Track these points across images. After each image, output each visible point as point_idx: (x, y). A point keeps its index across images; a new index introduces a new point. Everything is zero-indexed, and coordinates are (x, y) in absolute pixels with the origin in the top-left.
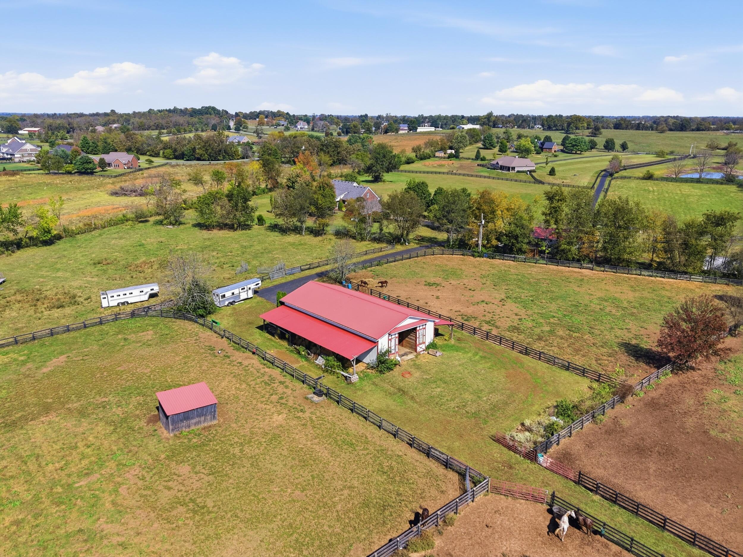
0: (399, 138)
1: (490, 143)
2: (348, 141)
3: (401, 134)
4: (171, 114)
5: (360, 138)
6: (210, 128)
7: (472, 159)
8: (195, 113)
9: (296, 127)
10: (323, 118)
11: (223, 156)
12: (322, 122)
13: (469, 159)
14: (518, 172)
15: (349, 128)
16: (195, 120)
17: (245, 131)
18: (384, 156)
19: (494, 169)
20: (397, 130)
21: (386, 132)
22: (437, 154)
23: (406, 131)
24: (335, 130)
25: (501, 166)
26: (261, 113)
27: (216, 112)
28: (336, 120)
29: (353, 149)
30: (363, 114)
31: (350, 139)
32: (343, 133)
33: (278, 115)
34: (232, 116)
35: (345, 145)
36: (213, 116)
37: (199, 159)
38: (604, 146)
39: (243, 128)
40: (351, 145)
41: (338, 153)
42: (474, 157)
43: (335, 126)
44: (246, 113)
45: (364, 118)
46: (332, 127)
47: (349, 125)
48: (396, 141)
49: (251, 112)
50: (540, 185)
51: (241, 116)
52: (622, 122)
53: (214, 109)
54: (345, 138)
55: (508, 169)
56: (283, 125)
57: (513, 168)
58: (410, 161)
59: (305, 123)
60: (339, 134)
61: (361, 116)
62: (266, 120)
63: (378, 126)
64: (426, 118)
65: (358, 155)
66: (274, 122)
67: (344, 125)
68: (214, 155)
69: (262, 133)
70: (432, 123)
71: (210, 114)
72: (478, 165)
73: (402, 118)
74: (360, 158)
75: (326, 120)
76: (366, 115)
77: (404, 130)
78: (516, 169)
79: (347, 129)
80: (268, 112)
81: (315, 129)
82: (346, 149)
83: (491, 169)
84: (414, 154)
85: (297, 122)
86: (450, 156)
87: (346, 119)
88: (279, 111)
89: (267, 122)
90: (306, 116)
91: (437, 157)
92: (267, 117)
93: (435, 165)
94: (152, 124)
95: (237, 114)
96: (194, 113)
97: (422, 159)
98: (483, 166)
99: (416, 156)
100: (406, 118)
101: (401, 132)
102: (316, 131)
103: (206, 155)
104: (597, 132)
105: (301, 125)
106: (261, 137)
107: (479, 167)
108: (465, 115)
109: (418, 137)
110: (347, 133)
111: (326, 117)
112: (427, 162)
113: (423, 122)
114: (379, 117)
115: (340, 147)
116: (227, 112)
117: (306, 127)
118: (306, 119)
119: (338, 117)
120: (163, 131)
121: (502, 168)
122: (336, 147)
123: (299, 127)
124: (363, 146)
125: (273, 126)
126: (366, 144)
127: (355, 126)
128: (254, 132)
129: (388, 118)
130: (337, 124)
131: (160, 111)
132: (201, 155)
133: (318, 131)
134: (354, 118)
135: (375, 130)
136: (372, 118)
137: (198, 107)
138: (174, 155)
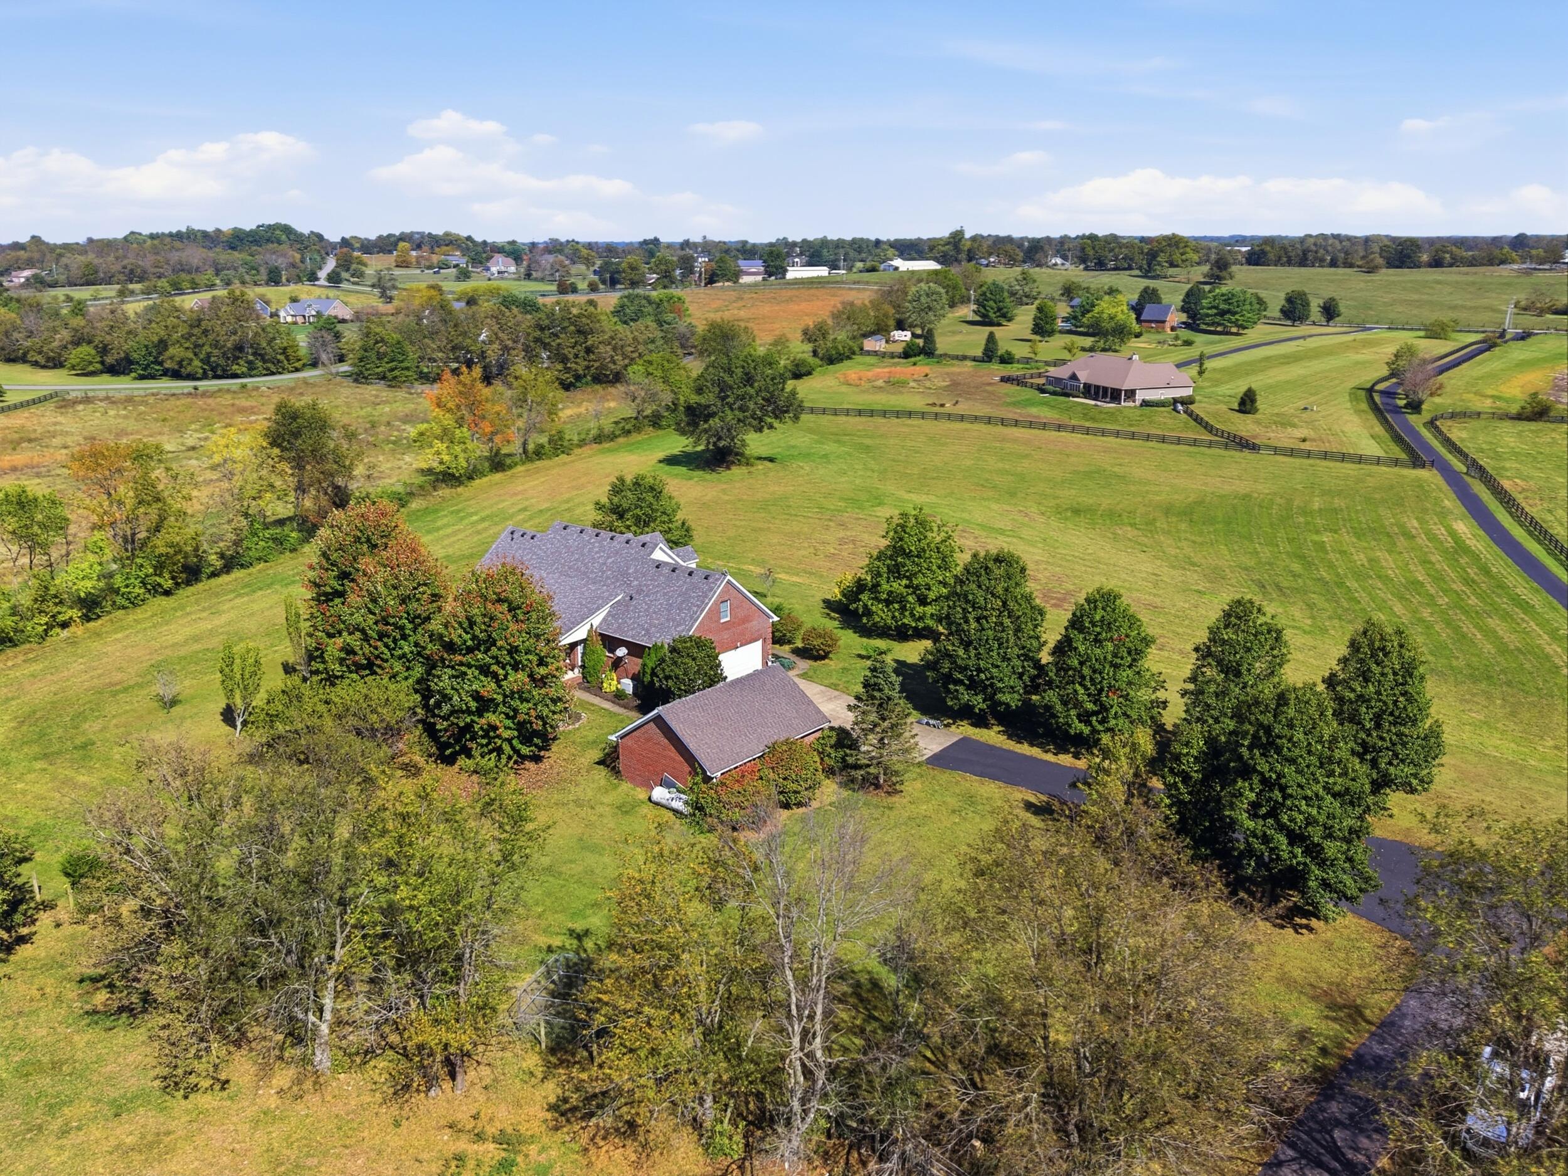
0: (746, 296)
1: (999, 309)
2: (616, 313)
3: (749, 285)
4: (178, 244)
5: (650, 302)
6: (265, 277)
7: (974, 359)
8: (241, 240)
9: (488, 269)
10: (554, 247)
11: (250, 362)
12: (551, 258)
13: (964, 358)
14: (1146, 404)
15: (618, 272)
16: (237, 256)
17: (354, 283)
18: (749, 380)
19: (1067, 395)
20: (736, 275)
21: (711, 281)
22: (870, 344)
23: (760, 278)
24: (582, 275)
25: (1087, 387)
26: (403, 237)
27: (292, 237)
28: (585, 252)
29: (635, 339)
30: (650, 236)
31: (622, 306)
32: (604, 282)
33: (449, 241)
34: (334, 246)
35: (609, 325)
36: (285, 247)
37: (176, 375)
38: (1282, 311)
39: (353, 276)
40: (625, 323)
41: (588, 351)
42: (979, 352)
43: (583, 267)
44: (368, 240)
45: (651, 247)
46: (574, 269)
47: (619, 264)
48: (740, 303)
49: (380, 237)
50: (1246, 453)
51: (357, 245)
52: (1268, 248)
53: (287, 230)
54: (609, 300)
55: (1114, 395)
56: (456, 266)
57: (1131, 394)
58: (803, 370)
59: (510, 260)
60: (593, 288)
61: (645, 242)
62: (414, 253)
63: (687, 265)
64: (794, 244)
65: (650, 363)
66: (435, 259)
67: (606, 263)
68: (222, 362)
69: (394, 287)
70: (811, 256)
71: (279, 242)
72: (1005, 380)
73: (739, 246)
74: (659, 373)
75: (560, 251)
76: (656, 241)
77: (752, 274)
78: (1140, 396)
79: (612, 274)
80: (422, 234)
81: (534, 275)
82: (612, 338)
83: (1054, 393)
84: (809, 347)
85: (489, 259)
86: (908, 353)
87: (610, 249)
88: (447, 234)
89: (417, 258)
90: (513, 243)
91: (868, 353)
92: (419, 247)
93: (880, 383)
94: (116, 267)
95: (345, 242)
96: (238, 240)
97: (832, 359)
98: (1018, 381)
99: (815, 353)
100: (748, 247)
101: (745, 279)
102: (536, 280)
103: (197, 363)
104: (1223, 274)
105: (498, 264)
106: (390, 299)
107: (1008, 385)
108: (884, 238)
109: (795, 292)
110: (613, 283)
111: (561, 244)
112: (850, 369)
113: (788, 254)
114: (686, 244)
115: (592, 332)
116: (320, 237)
117: (513, 269)
118: (513, 252)
119: (590, 246)
120: (131, 286)
121: (1093, 391)
122: (579, 332)
123: (494, 269)
124: (660, 323)
125: (429, 268)
126: (669, 317)
127: (633, 268)
128: (373, 286)
129: (707, 247)
130: (588, 262)
131: (152, 237)
132: (180, 363)
133: (542, 280)
134: (627, 249)
135: (683, 275)
136: (669, 246)
137: (249, 225)
138: (102, 363)
